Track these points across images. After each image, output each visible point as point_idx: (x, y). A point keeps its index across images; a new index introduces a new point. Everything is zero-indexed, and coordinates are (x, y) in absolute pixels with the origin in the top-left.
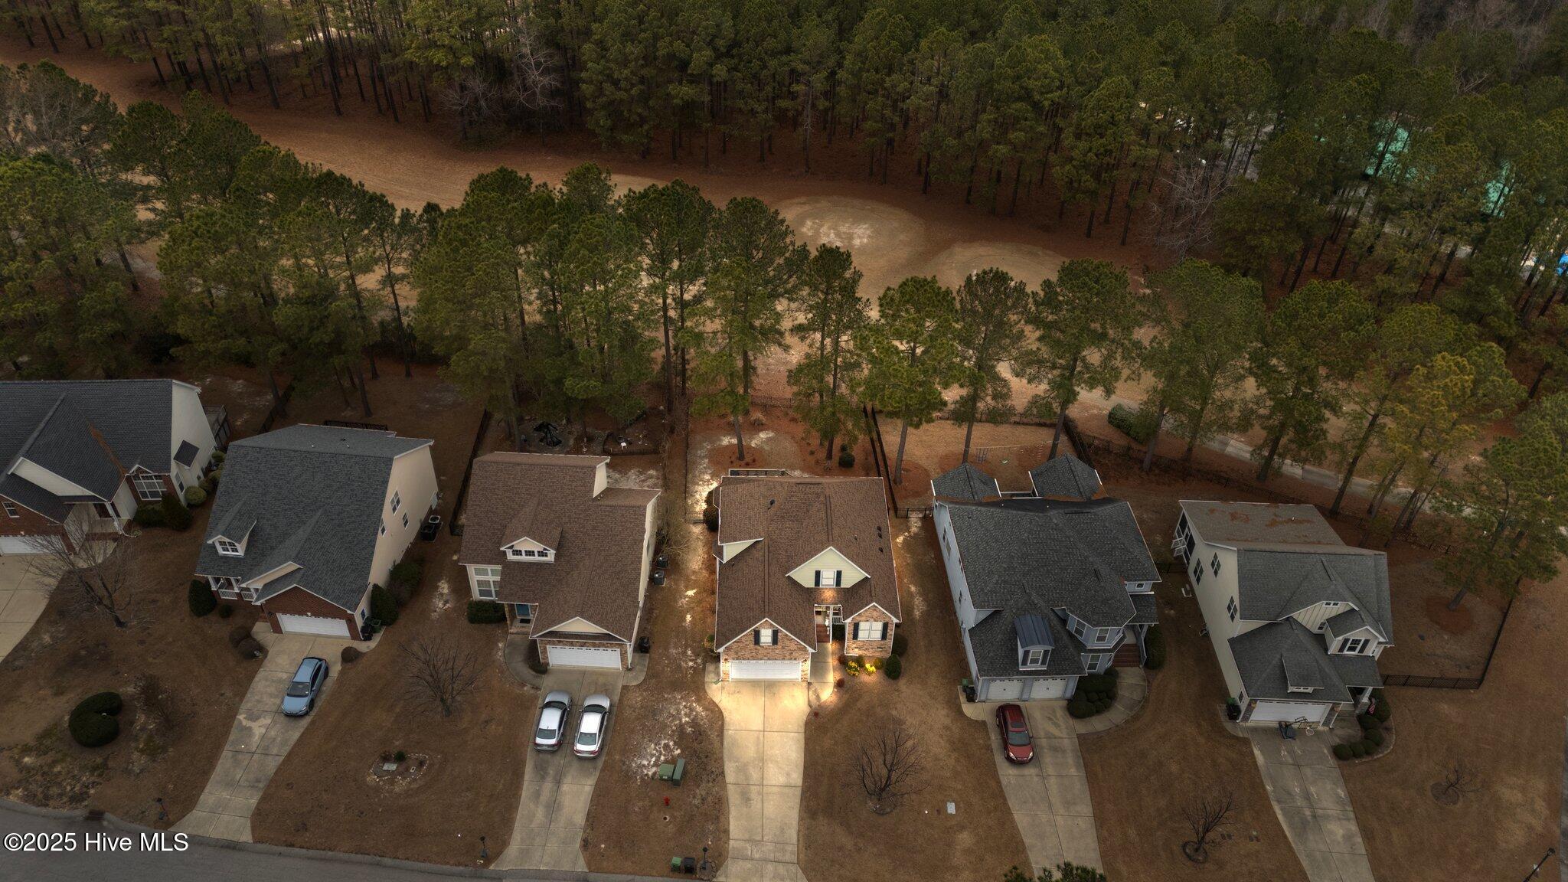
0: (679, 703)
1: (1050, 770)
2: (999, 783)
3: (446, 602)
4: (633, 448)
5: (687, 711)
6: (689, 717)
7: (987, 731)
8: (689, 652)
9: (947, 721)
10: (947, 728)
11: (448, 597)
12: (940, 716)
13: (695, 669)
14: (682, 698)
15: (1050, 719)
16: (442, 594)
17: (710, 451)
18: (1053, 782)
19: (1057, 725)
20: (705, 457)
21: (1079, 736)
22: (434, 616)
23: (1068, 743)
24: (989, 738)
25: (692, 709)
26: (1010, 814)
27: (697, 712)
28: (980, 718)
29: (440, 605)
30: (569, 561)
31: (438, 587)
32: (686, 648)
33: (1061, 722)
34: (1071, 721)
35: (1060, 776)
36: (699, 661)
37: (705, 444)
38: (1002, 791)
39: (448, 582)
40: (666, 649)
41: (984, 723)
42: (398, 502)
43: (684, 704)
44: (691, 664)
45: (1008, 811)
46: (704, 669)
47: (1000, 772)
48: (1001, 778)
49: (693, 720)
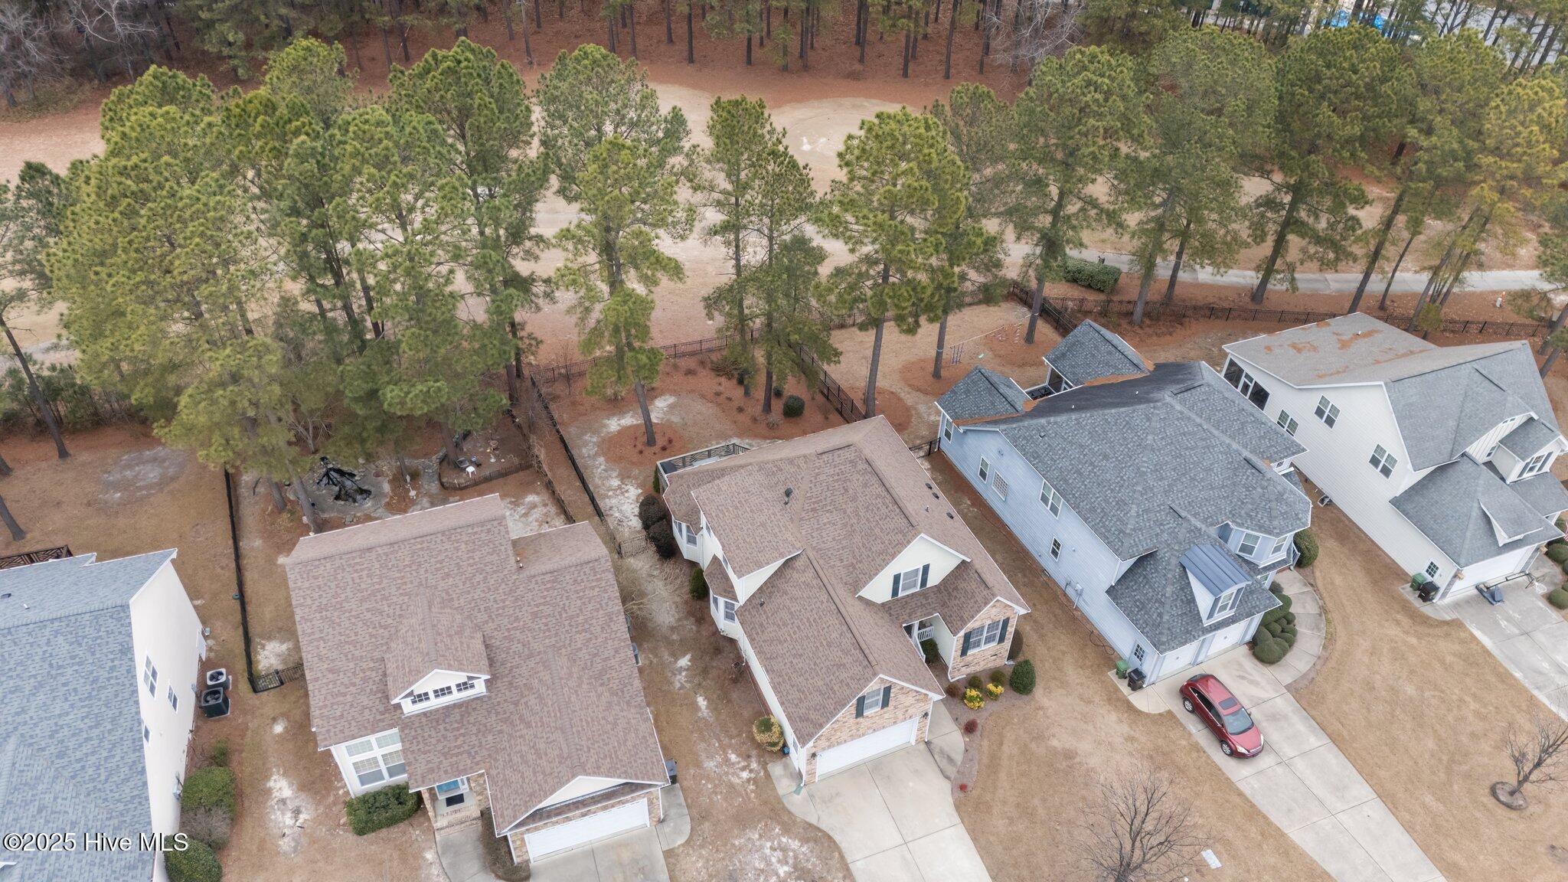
0: (762, 847)
1: (1288, 751)
2: (1241, 794)
3: (297, 812)
4: (487, 472)
5: (779, 854)
6: (787, 863)
7: (1181, 725)
8: (733, 757)
9: (1125, 729)
10: (1131, 739)
11: (297, 803)
12: (1112, 723)
13: (755, 781)
14: (761, 836)
15: (1243, 678)
16: (283, 801)
17: (599, 445)
18: (1300, 765)
19: (1256, 684)
20: (597, 454)
21: (1288, 687)
22: (285, 845)
23: (1284, 704)
24: (1190, 734)
25: (784, 850)
26: (1283, 835)
27: (794, 851)
28: (1162, 710)
29: (289, 821)
30: (511, 683)
31: (269, 791)
32: (725, 753)
33: (1257, 677)
34: (1267, 671)
35: (1303, 754)
36: (754, 765)
37: (587, 437)
38: (1253, 806)
39: (285, 774)
40: (698, 765)
41: (1170, 714)
42: (154, 674)
43: (769, 844)
44: (745, 775)
45: (1281, 834)
46: (768, 776)
47: (1234, 779)
48: (1238, 785)
49: (795, 867)
